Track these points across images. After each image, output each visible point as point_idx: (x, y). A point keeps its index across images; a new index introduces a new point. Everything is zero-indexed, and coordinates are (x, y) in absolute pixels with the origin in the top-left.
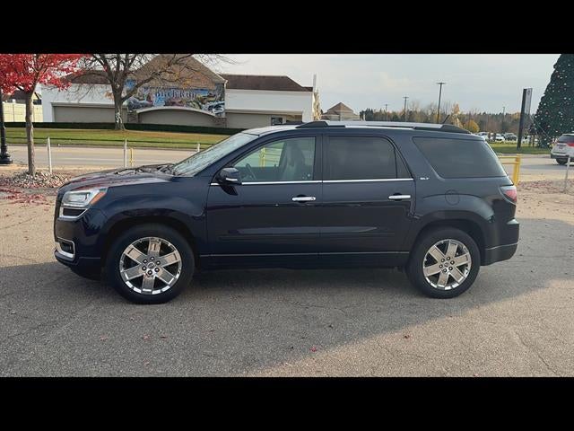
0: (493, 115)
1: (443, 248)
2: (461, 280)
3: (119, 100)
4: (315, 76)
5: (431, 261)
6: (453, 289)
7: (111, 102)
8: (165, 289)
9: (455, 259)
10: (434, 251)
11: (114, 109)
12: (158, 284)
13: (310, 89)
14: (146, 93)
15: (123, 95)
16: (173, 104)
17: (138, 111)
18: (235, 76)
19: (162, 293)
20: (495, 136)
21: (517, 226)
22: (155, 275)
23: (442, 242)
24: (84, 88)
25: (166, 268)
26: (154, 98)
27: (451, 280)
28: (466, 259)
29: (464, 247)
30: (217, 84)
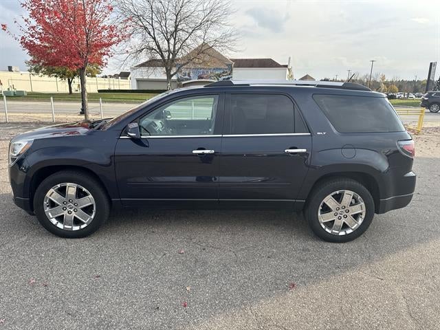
0: (409, 82)
1: (338, 198)
2: (355, 226)
3: (169, 76)
4: (290, 58)
5: (326, 209)
6: (346, 235)
7: (165, 77)
8: (83, 227)
9: (350, 208)
10: (329, 201)
11: (167, 81)
12: (77, 222)
13: (286, 66)
14: (187, 72)
15: (172, 73)
16: (202, 78)
17: (183, 83)
18: (239, 60)
19: (81, 229)
20: (408, 95)
21: (413, 178)
22: (74, 214)
23: (338, 192)
24: (151, 70)
25: (82, 209)
26: (192, 75)
27: (345, 226)
28: (360, 208)
29: (359, 197)
30: (227, 65)
